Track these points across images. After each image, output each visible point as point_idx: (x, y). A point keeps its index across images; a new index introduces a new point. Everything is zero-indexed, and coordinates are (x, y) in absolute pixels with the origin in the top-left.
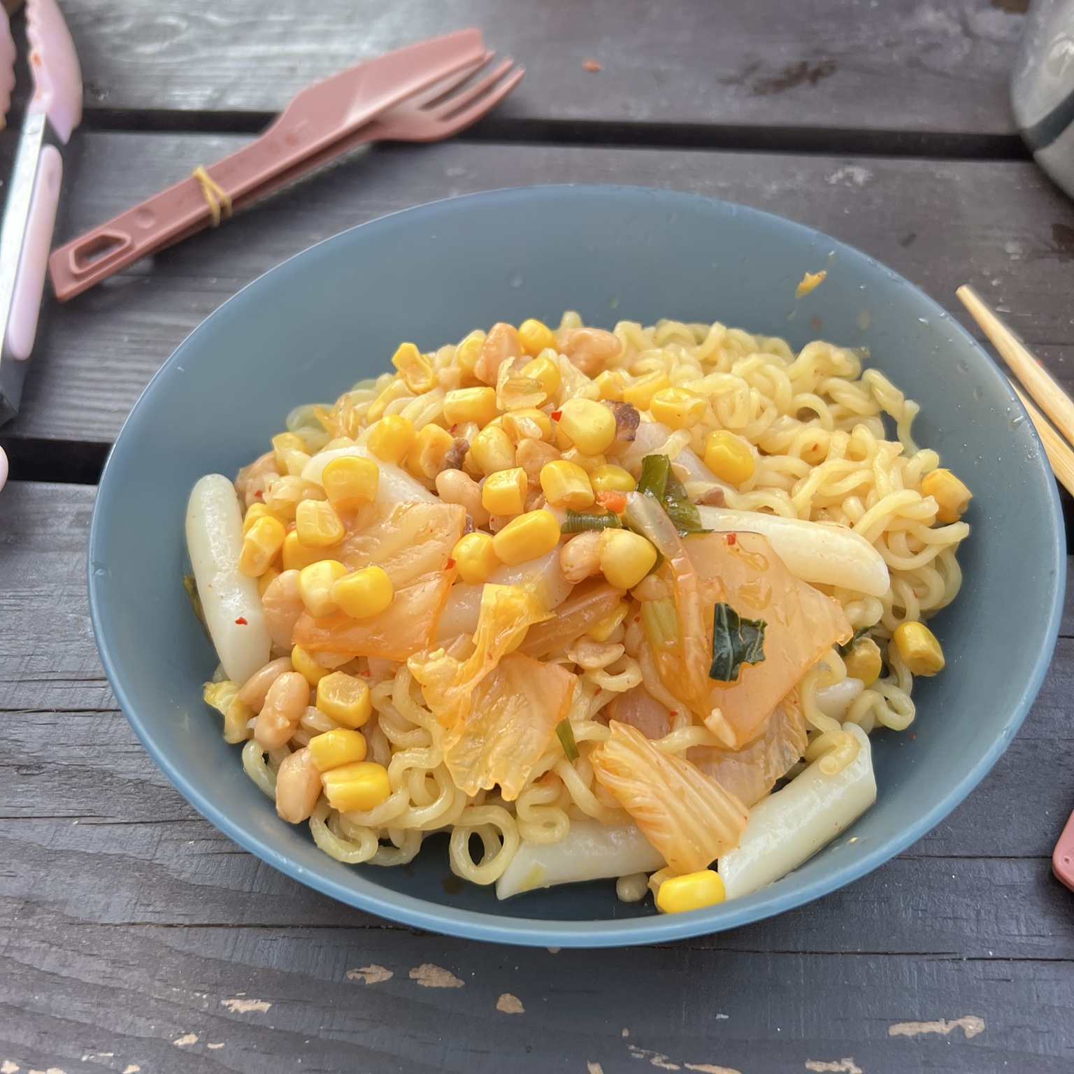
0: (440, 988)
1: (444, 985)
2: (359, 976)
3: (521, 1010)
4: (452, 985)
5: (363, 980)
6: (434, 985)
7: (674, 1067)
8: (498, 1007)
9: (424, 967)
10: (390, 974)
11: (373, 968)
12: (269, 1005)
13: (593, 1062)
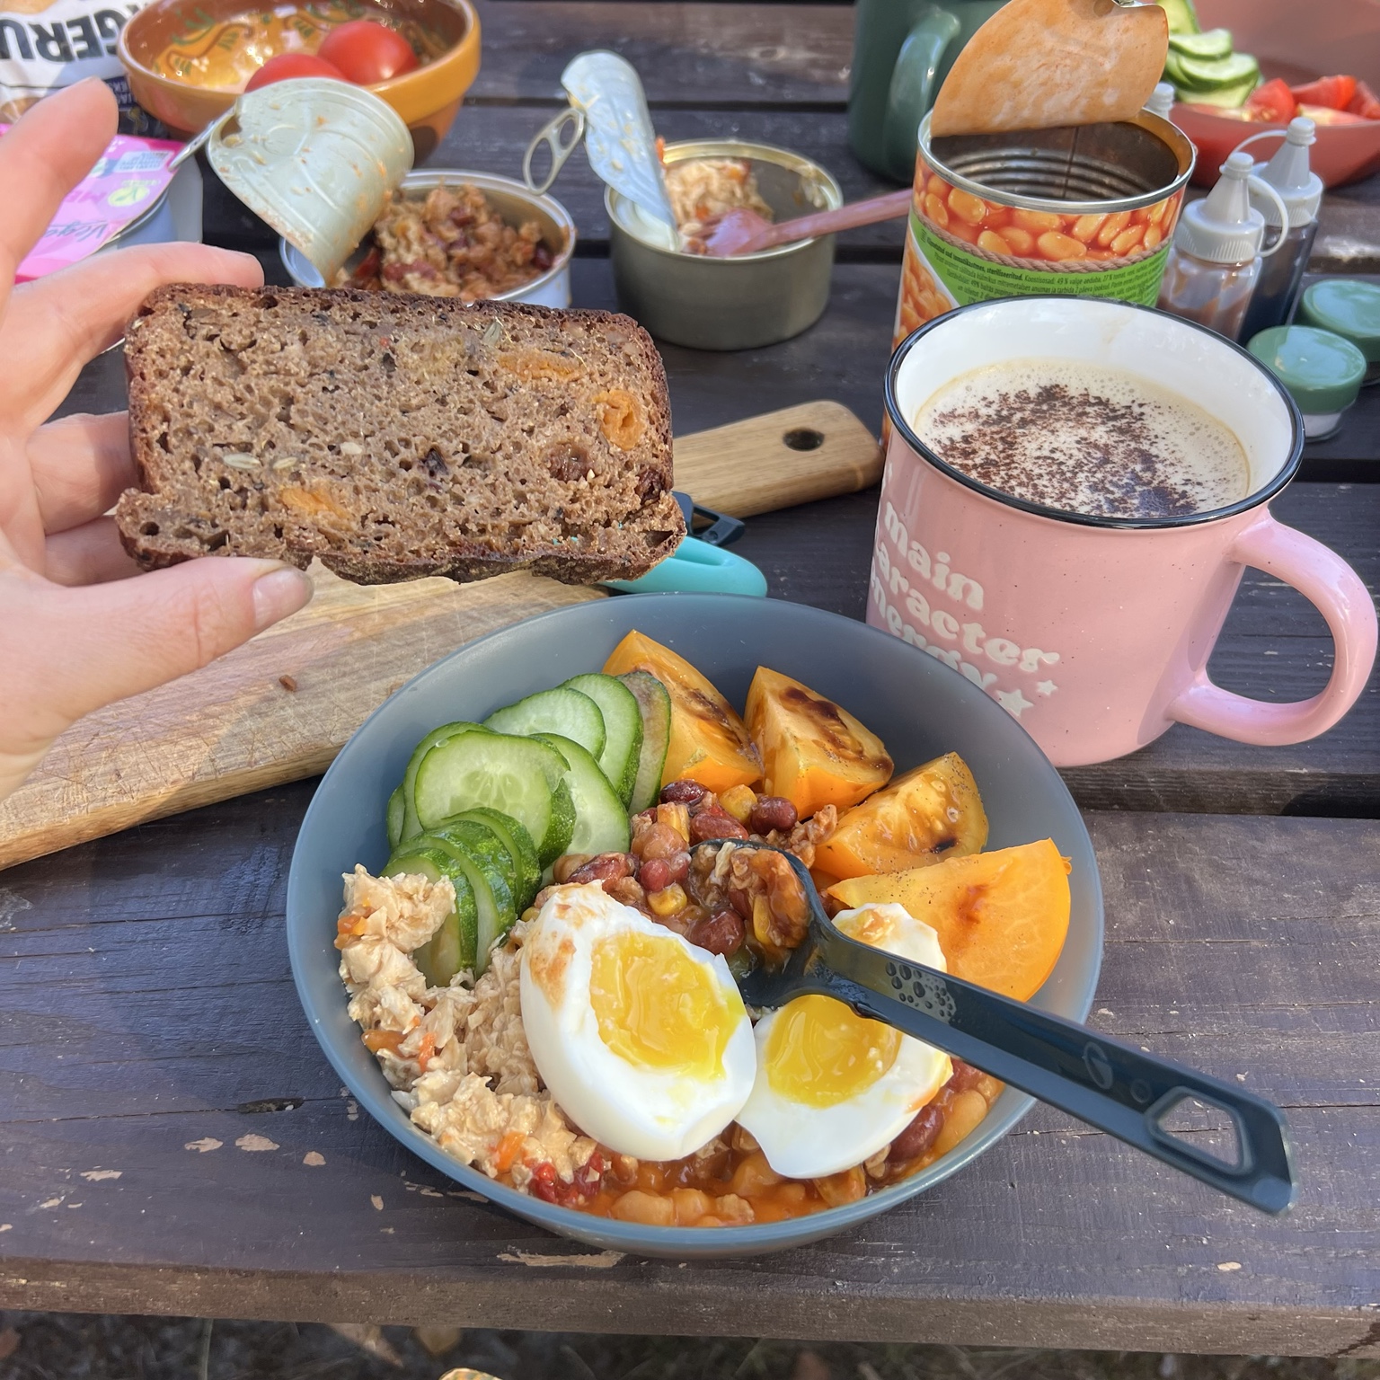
0: (258, 1152)
1: (263, 1149)
2: (194, 1147)
3: (324, 1163)
4: (270, 1148)
5: (198, 1149)
6: (255, 1149)
7: (439, 1195)
8: (305, 1162)
9: (248, 1137)
10: (221, 1144)
11: (207, 1140)
12: (120, 1173)
13: (375, 1195)
